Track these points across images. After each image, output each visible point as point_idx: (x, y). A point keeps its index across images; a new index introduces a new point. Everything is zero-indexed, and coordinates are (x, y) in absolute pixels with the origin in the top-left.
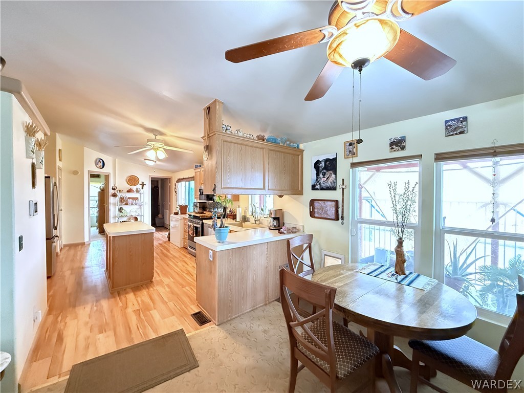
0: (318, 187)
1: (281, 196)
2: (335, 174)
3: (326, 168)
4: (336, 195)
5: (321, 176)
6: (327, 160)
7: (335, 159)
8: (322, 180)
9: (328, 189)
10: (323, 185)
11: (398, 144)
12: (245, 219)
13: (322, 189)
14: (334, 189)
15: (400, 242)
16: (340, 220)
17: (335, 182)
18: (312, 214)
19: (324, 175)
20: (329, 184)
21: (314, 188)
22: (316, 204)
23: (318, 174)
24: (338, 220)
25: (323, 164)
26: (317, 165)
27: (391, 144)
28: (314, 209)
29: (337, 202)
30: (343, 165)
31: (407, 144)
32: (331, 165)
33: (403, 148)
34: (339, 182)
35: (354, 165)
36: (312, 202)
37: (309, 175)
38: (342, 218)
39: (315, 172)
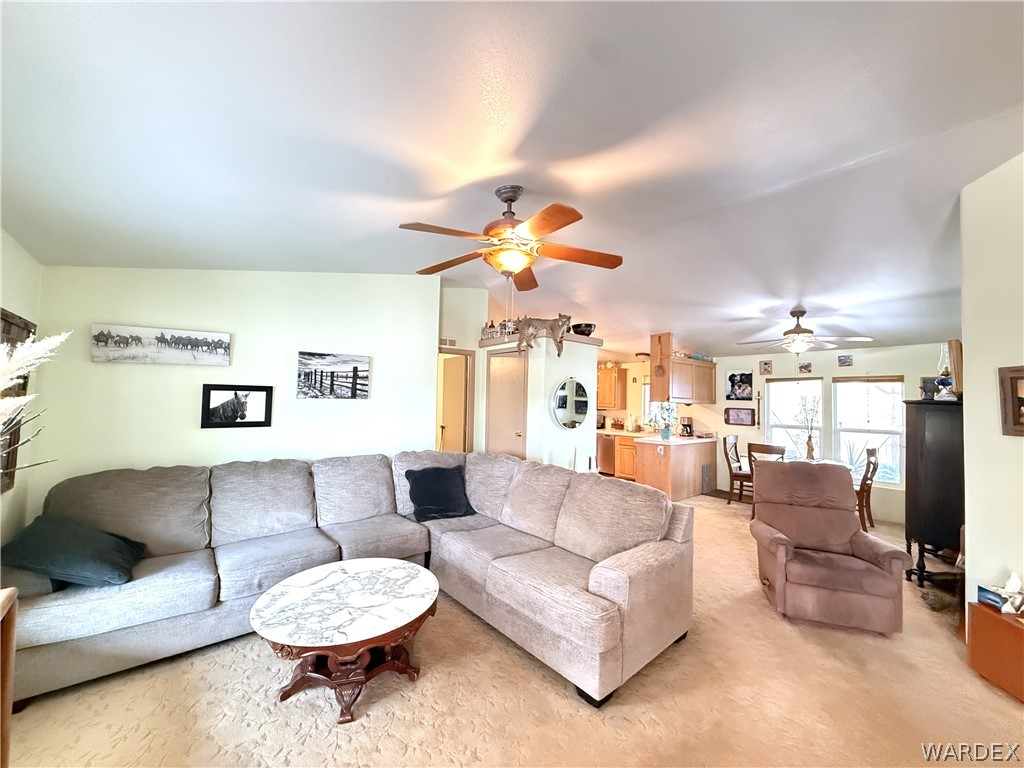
0: (733, 397)
1: (688, 405)
2: (751, 386)
3: (741, 381)
4: (753, 404)
5: (736, 387)
6: (742, 375)
7: (751, 375)
8: (738, 391)
9: (743, 399)
10: (739, 396)
11: (806, 368)
12: (639, 429)
13: (738, 399)
14: (751, 399)
15: (810, 438)
16: (756, 426)
17: (751, 394)
18: (727, 421)
19: (740, 387)
20: (745, 395)
21: (728, 398)
22: (731, 412)
23: (733, 386)
24: (754, 425)
25: (738, 378)
26: (732, 378)
27: (801, 368)
28: (728, 416)
29: (753, 410)
30: (758, 380)
31: (812, 369)
32: (747, 379)
33: (810, 371)
34: (755, 394)
35: (768, 381)
36: (727, 411)
37: (723, 386)
38: (759, 424)
39: (730, 383)
